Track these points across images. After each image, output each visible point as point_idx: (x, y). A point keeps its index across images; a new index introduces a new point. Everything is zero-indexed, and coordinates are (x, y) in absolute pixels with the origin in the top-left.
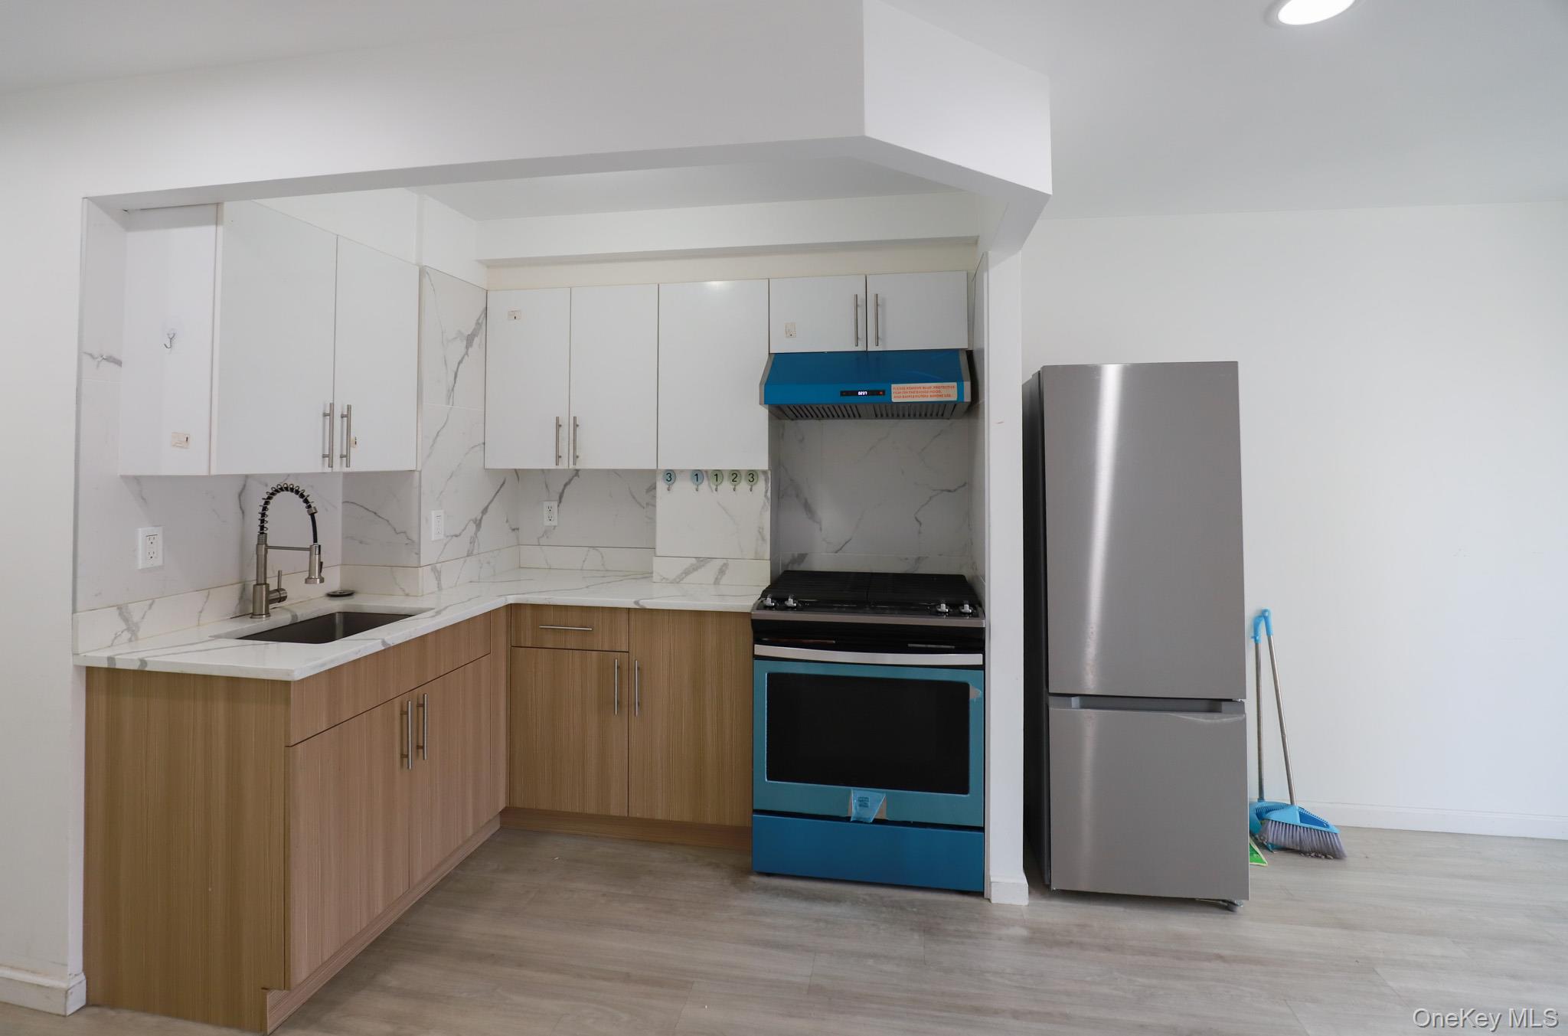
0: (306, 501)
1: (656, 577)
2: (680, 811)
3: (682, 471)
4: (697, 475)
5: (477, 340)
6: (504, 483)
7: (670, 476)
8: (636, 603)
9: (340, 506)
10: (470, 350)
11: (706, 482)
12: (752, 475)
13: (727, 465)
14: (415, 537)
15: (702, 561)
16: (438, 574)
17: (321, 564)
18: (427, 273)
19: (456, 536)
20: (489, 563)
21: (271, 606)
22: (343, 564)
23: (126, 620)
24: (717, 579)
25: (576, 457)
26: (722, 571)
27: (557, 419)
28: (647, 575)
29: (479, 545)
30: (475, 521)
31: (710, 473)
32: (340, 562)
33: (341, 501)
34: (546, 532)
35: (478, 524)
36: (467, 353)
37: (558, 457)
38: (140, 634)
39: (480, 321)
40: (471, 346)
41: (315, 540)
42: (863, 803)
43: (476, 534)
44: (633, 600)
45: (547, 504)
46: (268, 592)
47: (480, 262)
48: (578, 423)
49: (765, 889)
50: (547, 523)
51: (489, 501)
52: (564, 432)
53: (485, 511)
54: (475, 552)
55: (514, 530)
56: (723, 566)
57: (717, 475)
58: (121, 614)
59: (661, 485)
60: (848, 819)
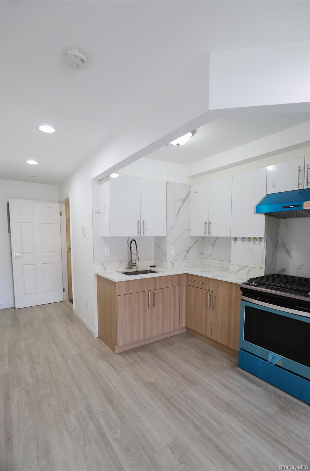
0: (136, 243)
1: (230, 271)
2: (223, 341)
3: (239, 237)
4: (243, 239)
5: (186, 201)
6: (197, 241)
7: (235, 239)
8: (214, 277)
9: (154, 245)
10: (184, 203)
11: (245, 241)
12: (260, 239)
13: (252, 236)
14: (166, 254)
15: (243, 267)
16: (173, 264)
17: (138, 258)
18: (169, 184)
19: (180, 254)
20: (191, 262)
21: (133, 267)
22: (154, 259)
23: (103, 266)
24: (247, 273)
25: (209, 233)
26: (249, 271)
27: (205, 222)
28: (227, 270)
29: (188, 257)
30: (186, 251)
31: (247, 238)
32: (154, 258)
33: (154, 244)
34: (210, 255)
35: (188, 251)
36: (183, 204)
37: (205, 233)
38: (106, 269)
39: (188, 195)
40: (185, 202)
41: (137, 253)
42: (273, 358)
43: (187, 254)
44: (213, 276)
45: (210, 247)
46: (132, 264)
47: (188, 177)
48: (210, 222)
49: (239, 373)
50: (210, 252)
51: (192, 245)
52: (207, 225)
53: (190, 248)
54: (186, 259)
55: (201, 254)
56: (249, 270)
57: (249, 239)
58: (102, 265)
59: (233, 242)
60: (267, 361)
